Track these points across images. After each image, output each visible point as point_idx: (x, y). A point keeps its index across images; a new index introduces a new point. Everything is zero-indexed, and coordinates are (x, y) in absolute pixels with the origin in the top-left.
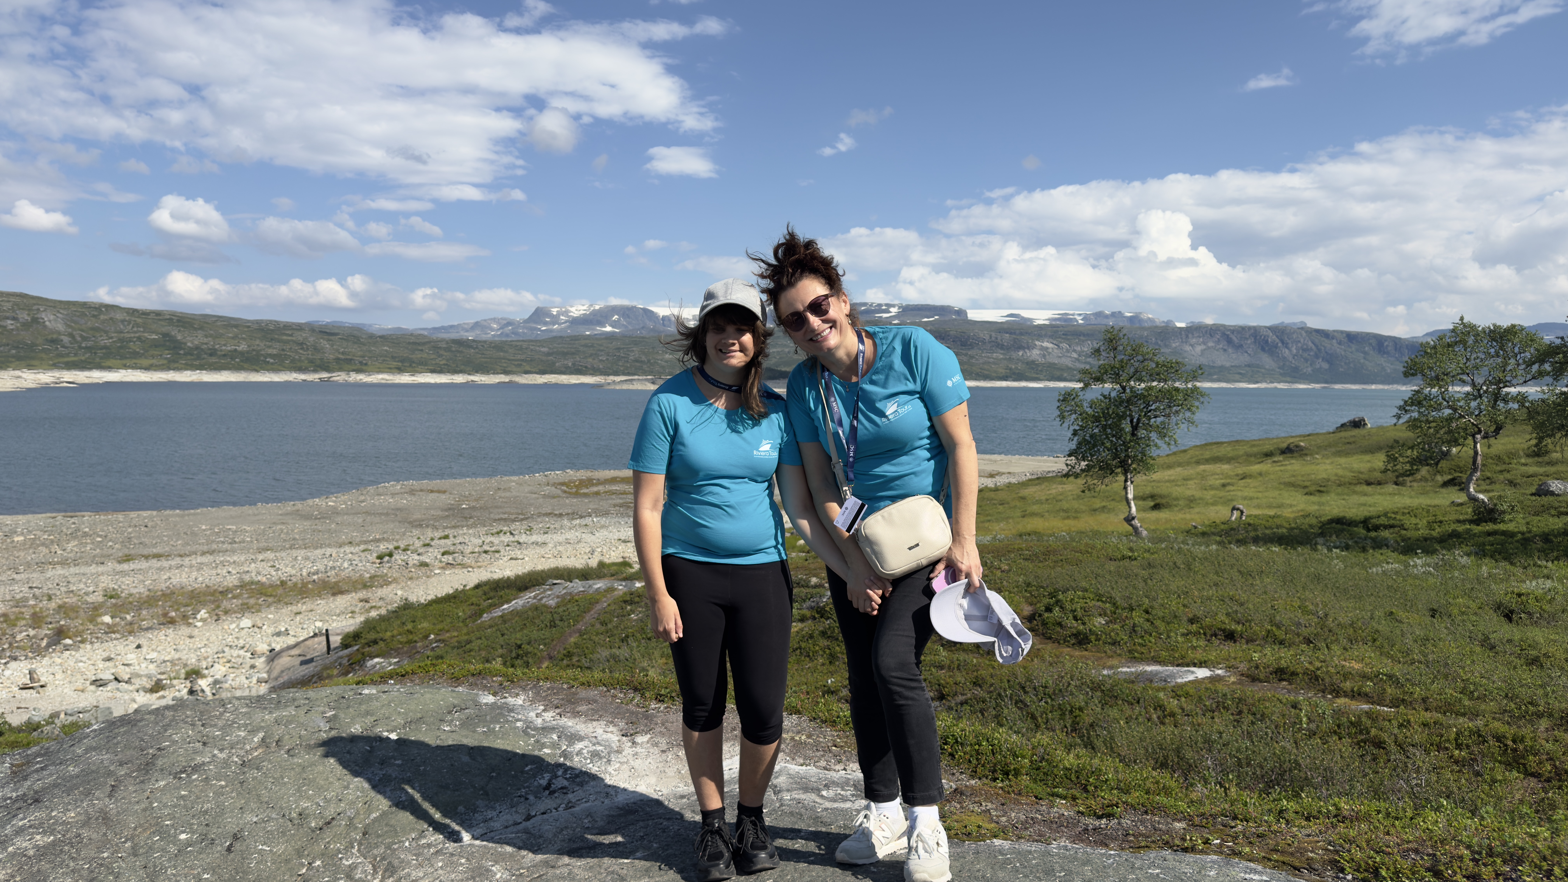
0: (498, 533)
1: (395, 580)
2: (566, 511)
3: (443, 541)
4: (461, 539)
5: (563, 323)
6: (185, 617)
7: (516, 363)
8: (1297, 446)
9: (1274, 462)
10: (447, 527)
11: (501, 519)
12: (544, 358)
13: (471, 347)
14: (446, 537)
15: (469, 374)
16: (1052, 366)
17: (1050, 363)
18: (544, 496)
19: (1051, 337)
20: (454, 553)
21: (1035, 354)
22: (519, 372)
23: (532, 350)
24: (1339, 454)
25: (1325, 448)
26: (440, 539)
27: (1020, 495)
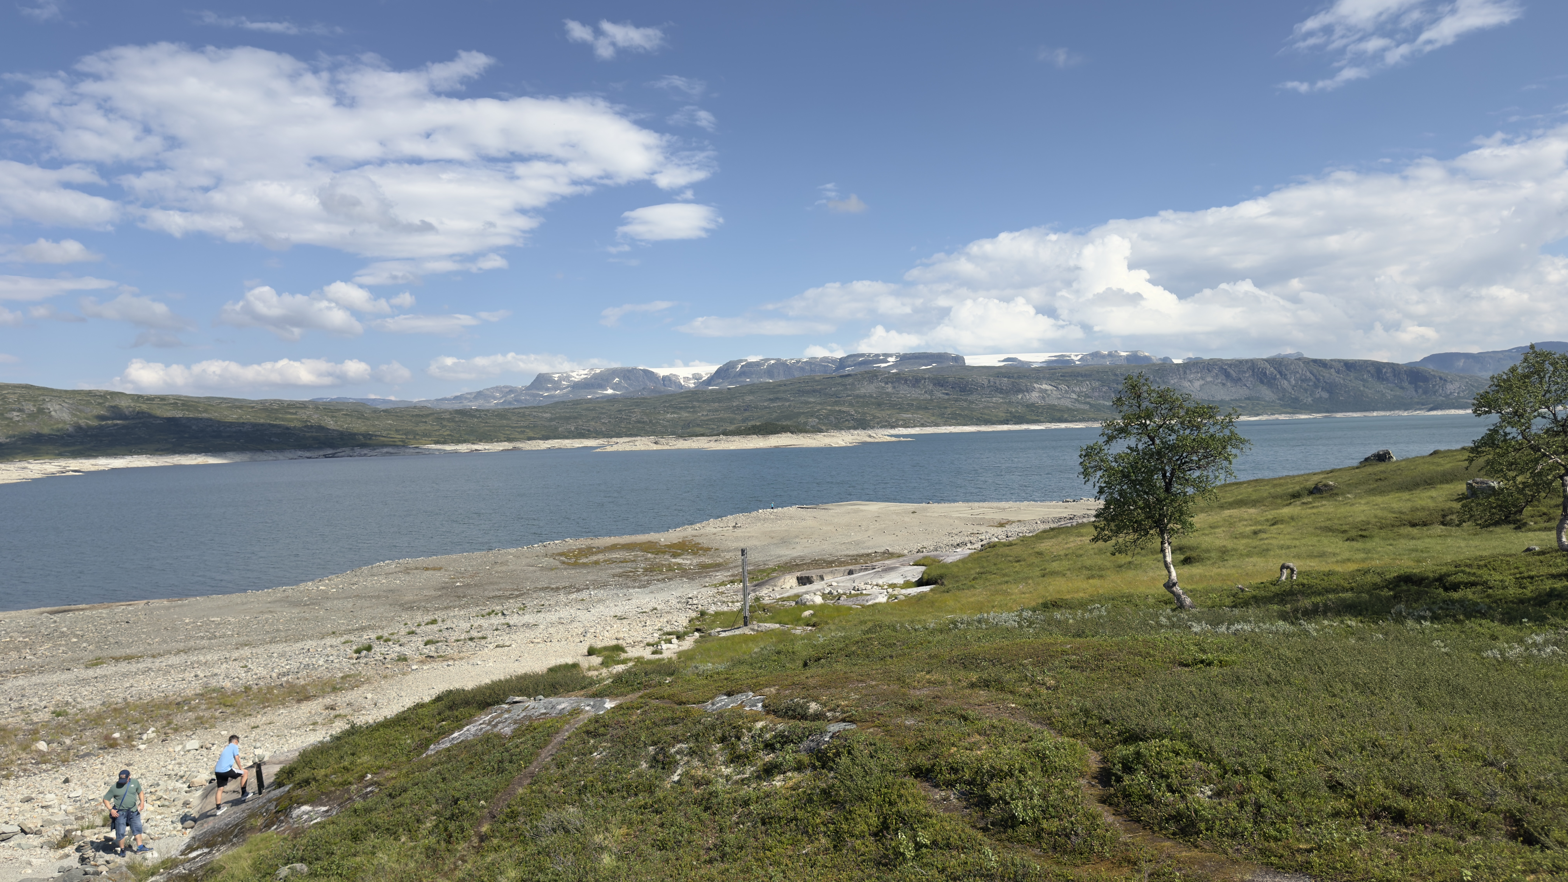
0: (489, 614)
1: (368, 680)
2: (563, 584)
3: (429, 626)
4: (449, 624)
5: (565, 388)
6: (130, 738)
7: (519, 430)
8: (1326, 485)
9: (1303, 503)
10: (437, 609)
11: (496, 597)
12: (547, 424)
13: (475, 416)
14: (434, 622)
15: (473, 443)
16: (1052, 407)
17: (1049, 405)
18: (542, 569)
19: (1049, 379)
20: (438, 642)
21: (1034, 397)
22: (522, 439)
23: (535, 416)
24: (1372, 492)
25: (1357, 485)
26: (427, 624)
27: (1036, 550)
